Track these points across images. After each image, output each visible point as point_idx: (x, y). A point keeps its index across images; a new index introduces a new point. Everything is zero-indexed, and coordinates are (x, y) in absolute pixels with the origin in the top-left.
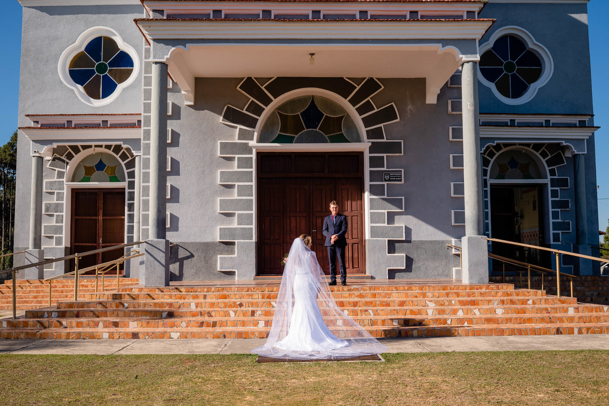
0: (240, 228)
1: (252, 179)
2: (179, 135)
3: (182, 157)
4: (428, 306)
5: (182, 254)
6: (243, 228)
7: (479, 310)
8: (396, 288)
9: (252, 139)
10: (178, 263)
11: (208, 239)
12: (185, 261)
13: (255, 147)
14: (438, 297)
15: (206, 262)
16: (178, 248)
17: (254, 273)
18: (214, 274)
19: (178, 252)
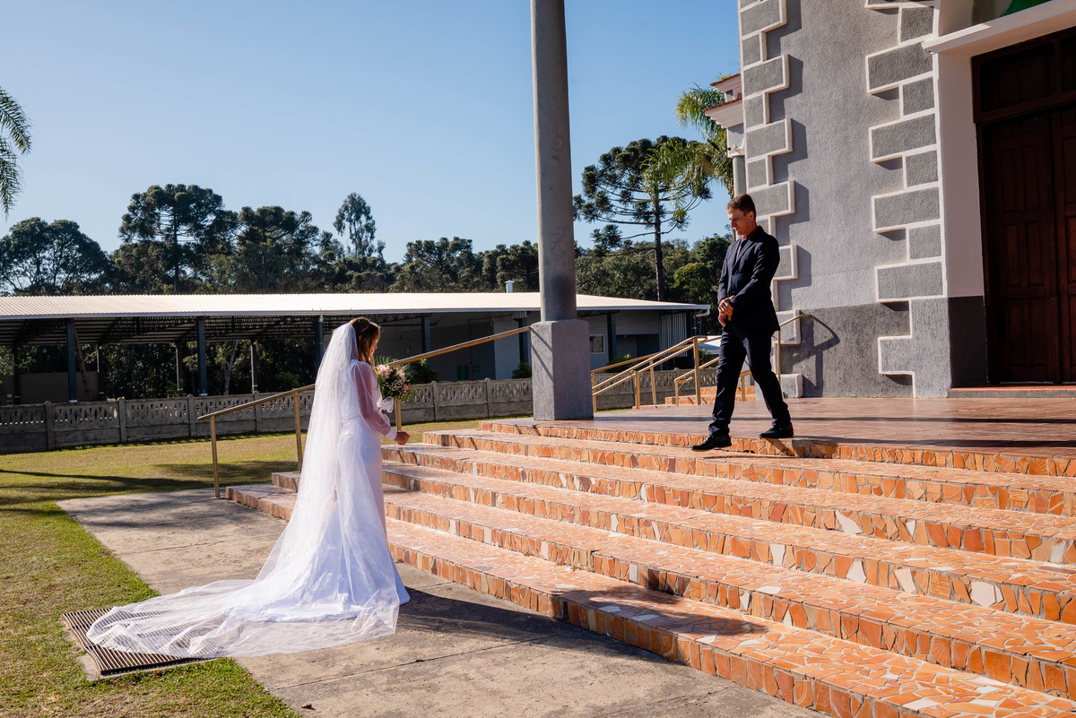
0: (917, 266)
1: (934, 136)
2: (801, 64)
3: (808, 113)
4: (840, 530)
5: (820, 336)
6: (921, 266)
7: (914, 573)
8: (893, 453)
9: (929, 30)
10: (814, 357)
11: (861, 300)
12: (825, 352)
13: (934, 49)
14: (940, 500)
15: (861, 352)
16: (812, 325)
17: (948, 381)
18: (876, 383)
19: (813, 332)
